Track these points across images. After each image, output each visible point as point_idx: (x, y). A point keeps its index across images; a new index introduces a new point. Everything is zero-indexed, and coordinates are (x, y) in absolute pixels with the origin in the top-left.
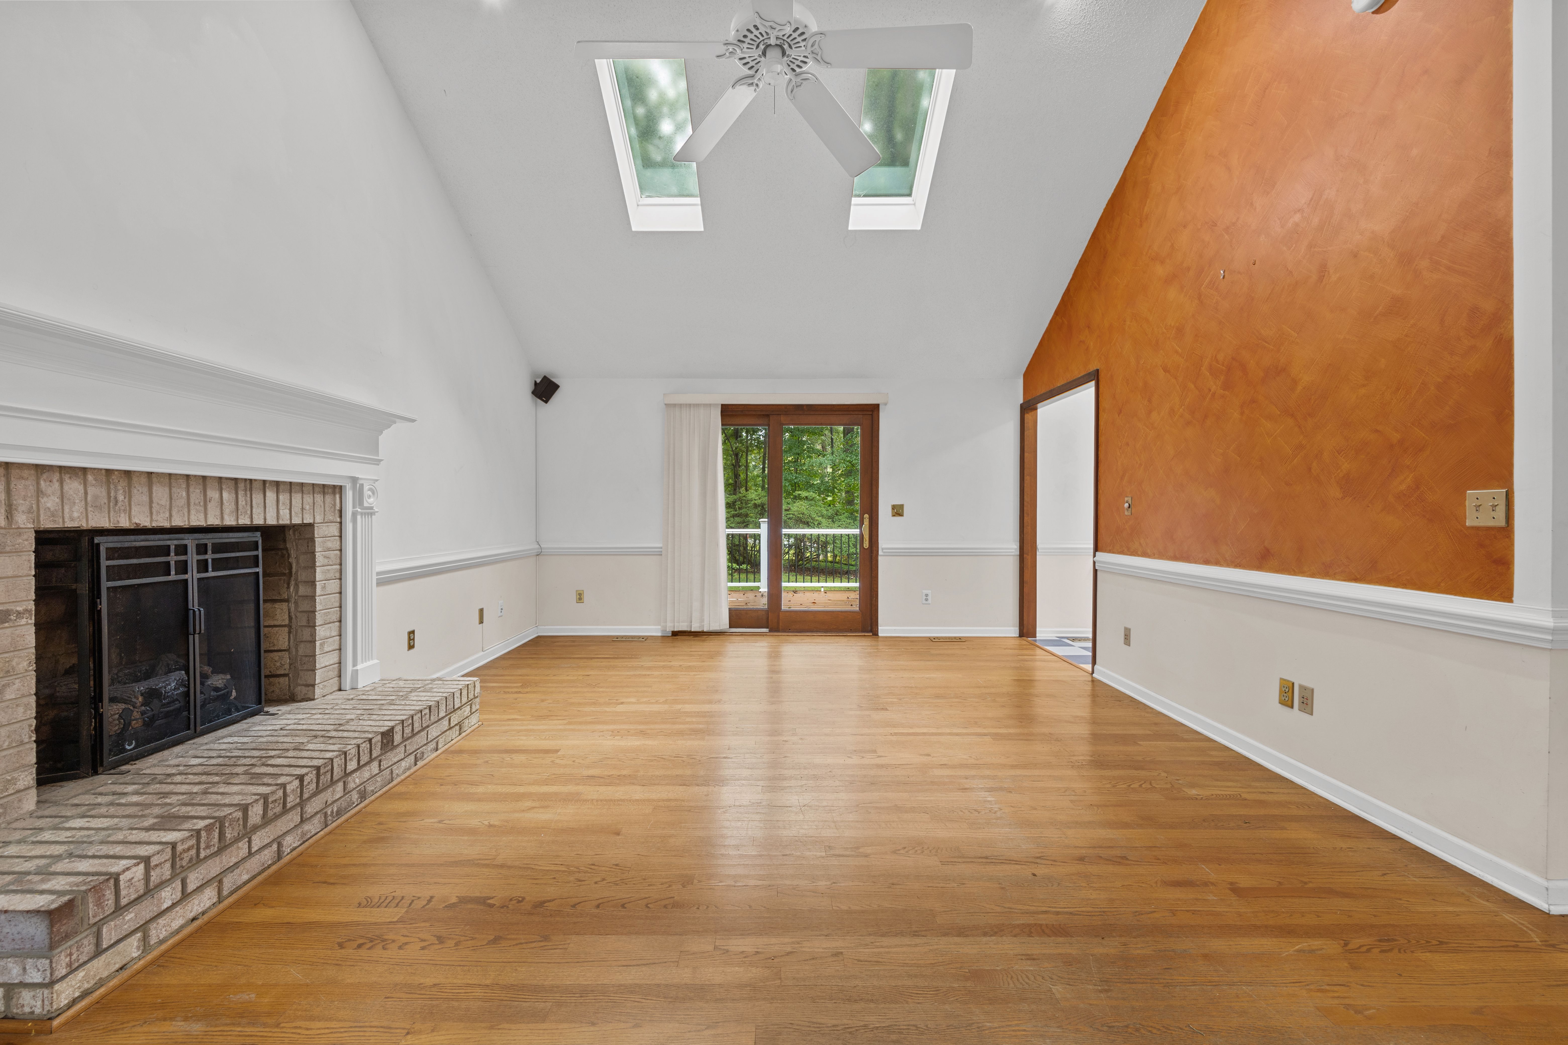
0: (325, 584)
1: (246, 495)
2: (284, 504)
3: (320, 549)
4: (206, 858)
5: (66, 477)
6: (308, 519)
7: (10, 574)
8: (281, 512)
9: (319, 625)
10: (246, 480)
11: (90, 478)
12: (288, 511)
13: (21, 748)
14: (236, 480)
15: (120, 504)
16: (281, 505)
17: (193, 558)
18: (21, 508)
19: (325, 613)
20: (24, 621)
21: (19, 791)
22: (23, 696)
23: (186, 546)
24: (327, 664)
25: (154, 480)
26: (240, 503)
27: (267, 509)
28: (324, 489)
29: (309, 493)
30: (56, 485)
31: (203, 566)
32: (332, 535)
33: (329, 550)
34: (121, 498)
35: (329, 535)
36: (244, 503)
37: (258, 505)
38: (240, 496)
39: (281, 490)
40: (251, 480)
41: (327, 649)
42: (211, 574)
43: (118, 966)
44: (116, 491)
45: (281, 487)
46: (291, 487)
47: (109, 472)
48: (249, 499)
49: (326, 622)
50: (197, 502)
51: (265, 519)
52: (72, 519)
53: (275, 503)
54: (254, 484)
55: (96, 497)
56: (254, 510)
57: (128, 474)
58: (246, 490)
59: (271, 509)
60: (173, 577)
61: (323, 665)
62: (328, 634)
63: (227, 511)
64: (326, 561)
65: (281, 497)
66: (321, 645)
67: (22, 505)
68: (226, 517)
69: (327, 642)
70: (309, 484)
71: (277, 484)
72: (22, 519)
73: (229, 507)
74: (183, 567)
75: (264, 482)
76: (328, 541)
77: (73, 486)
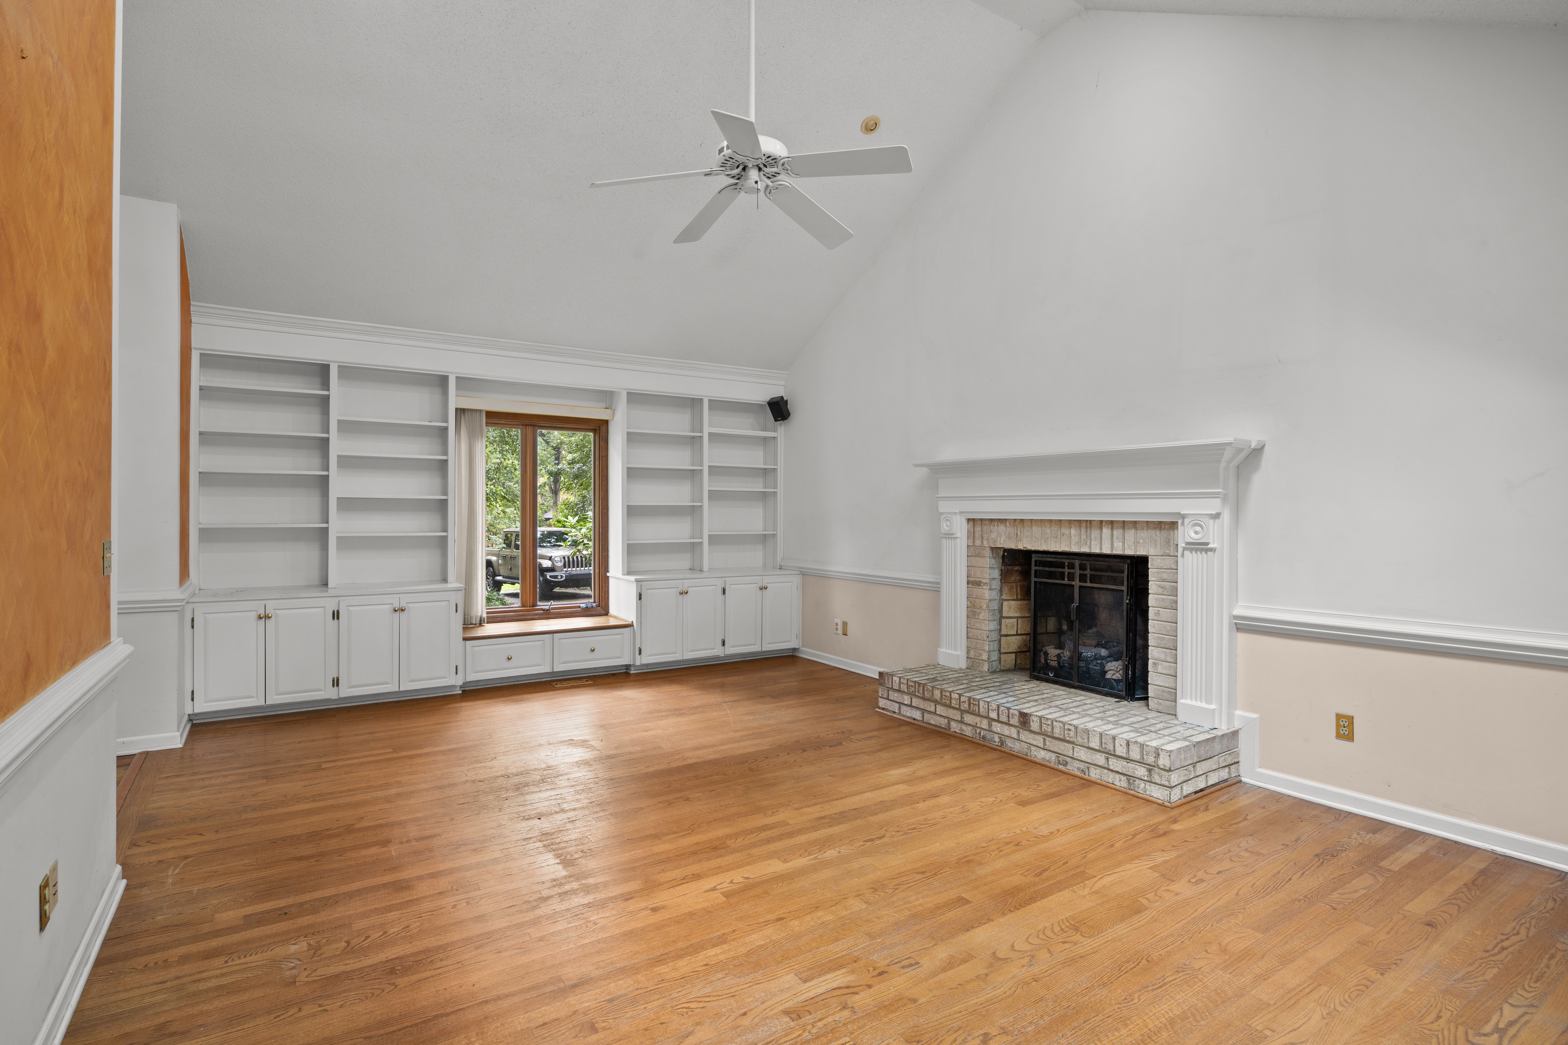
0: (1159, 611)
1: (1087, 531)
2: (1117, 538)
3: (1153, 579)
4: (917, 696)
5: (999, 524)
6: (1141, 551)
7: (981, 566)
8: (1115, 544)
9: (1152, 646)
10: (1087, 521)
11: (1008, 523)
12: (1121, 544)
13: (984, 642)
14: (1080, 521)
15: (1018, 536)
16: (1114, 539)
17: (1077, 572)
18: (985, 538)
19: (1158, 638)
20: (985, 587)
21: (982, 660)
22: (984, 620)
23: (1073, 564)
24: (1162, 684)
25: (1033, 523)
26: (1082, 536)
27: (1103, 543)
28: (1159, 525)
29: (1143, 529)
30: (996, 527)
31: (1083, 578)
32: (1169, 567)
33: (1164, 580)
34: (1019, 533)
35: (1165, 567)
36: (1085, 537)
37: (1096, 538)
38: (1082, 532)
39: (1115, 527)
40: (1091, 521)
41: (1160, 669)
42: (1089, 585)
43: (892, 710)
44: (1017, 529)
45: (1115, 525)
46: (1124, 524)
47: (1015, 520)
48: (1088, 534)
49: (1161, 646)
50: (1055, 536)
51: (1101, 549)
52: (1000, 544)
53: (1109, 537)
54: (1093, 523)
55: (1010, 533)
56: (1092, 542)
57: (1022, 520)
58: (1087, 528)
59: (1106, 542)
60: (1066, 582)
61: (1156, 683)
62: (1163, 657)
63: (1073, 542)
64: (1160, 590)
65: (1115, 532)
66: (1154, 664)
67: (985, 536)
68: (1072, 546)
69: (1161, 664)
70: (1143, 521)
71: (1112, 523)
72: (985, 543)
73: (1075, 539)
74: (1071, 577)
75: (1101, 522)
76: (1163, 572)
77: (1002, 528)
